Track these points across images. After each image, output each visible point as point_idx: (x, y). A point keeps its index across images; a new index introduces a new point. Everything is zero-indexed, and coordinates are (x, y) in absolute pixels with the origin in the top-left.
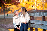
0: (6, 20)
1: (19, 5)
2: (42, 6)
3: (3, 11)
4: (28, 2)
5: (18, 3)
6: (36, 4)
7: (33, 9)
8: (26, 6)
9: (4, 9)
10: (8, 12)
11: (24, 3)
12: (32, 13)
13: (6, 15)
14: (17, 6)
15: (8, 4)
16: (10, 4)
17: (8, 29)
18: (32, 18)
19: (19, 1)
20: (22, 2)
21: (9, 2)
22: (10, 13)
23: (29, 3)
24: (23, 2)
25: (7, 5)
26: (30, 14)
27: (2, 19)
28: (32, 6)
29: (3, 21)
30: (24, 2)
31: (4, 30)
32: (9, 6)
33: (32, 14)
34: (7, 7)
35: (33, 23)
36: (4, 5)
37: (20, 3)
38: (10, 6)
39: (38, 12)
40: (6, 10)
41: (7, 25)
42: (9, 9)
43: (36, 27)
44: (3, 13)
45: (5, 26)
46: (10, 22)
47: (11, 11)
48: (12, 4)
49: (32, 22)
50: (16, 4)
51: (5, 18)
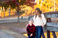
3: (17, 14)
4: (46, 3)
5: (34, 4)
6: (55, 5)
9: (18, 11)
18: (49, 20)
22: (25, 16)
24: (40, 3)
26: (47, 16)
29: (17, 24)
31: (18, 34)
33: (49, 16)
34: (22, 9)
35: (50, 26)
36: (18, 7)
37: (36, 4)
39: (55, 14)
41: (22, 29)
42: (24, 11)
45: (19, 31)
47: (26, 14)
48: (27, 6)
49: (49, 24)
50: (32, 5)
51: (19, 21)
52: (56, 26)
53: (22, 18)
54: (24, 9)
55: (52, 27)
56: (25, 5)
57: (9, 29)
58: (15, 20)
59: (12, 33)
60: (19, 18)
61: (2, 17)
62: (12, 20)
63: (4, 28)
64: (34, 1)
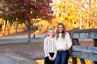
0: (31, 46)
1: (53, 20)
2: (91, 23)
3: (27, 31)
4: (69, 16)
5: (52, 17)
6: (81, 19)
7: (77, 27)
8: (64, 22)
9: (29, 27)
10: (35, 31)
11: (62, 18)
12: (76, 34)
13: (32, 36)
14: (51, 22)
15: (36, 18)
16: (38, 19)
17: (35, 60)
18: (75, 42)
19: (54, 14)
20: (58, 15)
21: (36, 15)
22: (38, 34)
23: (70, 18)
24: (60, 16)
25: (33, 20)
26: (72, 35)
27: (25, 43)
28: (75, 23)
29: (27, 46)
30: (62, 16)
32: (37, 21)
33: (76, 36)
34: (34, 24)
35: (77, 50)
36: (29, 20)
37: (55, 17)
38: (39, 22)
40: (32, 29)
41: (33, 52)
42: (37, 27)
43: (83, 58)
44: (26, 34)
45: (30, 55)
46: (37, 49)
47: (40, 31)
48: (42, 19)
49: (76, 48)
50: (49, 18)
51: (30, 41)
52: (86, 51)
53: (34, 36)
54: (37, 23)
55: (80, 53)
56: (39, 18)
57: (15, 52)
58: (24, 39)
59: (20, 59)
60: (29, 36)
61: (6, 34)
62: (20, 39)
63: (8, 51)
64: (52, 13)
